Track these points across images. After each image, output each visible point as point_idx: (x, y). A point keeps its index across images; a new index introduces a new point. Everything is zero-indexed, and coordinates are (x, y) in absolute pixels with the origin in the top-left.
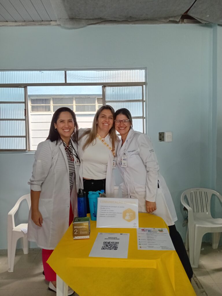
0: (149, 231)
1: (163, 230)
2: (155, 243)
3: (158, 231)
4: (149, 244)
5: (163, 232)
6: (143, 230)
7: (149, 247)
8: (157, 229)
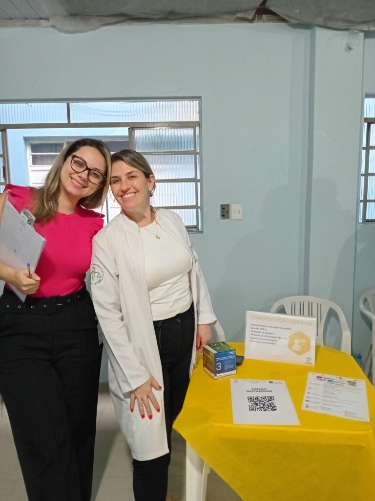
0: (329, 381)
1: (355, 383)
2: (335, 404)
3: (347, 383)
4: (324, 404)
5: (356, 386)
6: (319, 378)
7: (323, 408)
8: (345, 379)
